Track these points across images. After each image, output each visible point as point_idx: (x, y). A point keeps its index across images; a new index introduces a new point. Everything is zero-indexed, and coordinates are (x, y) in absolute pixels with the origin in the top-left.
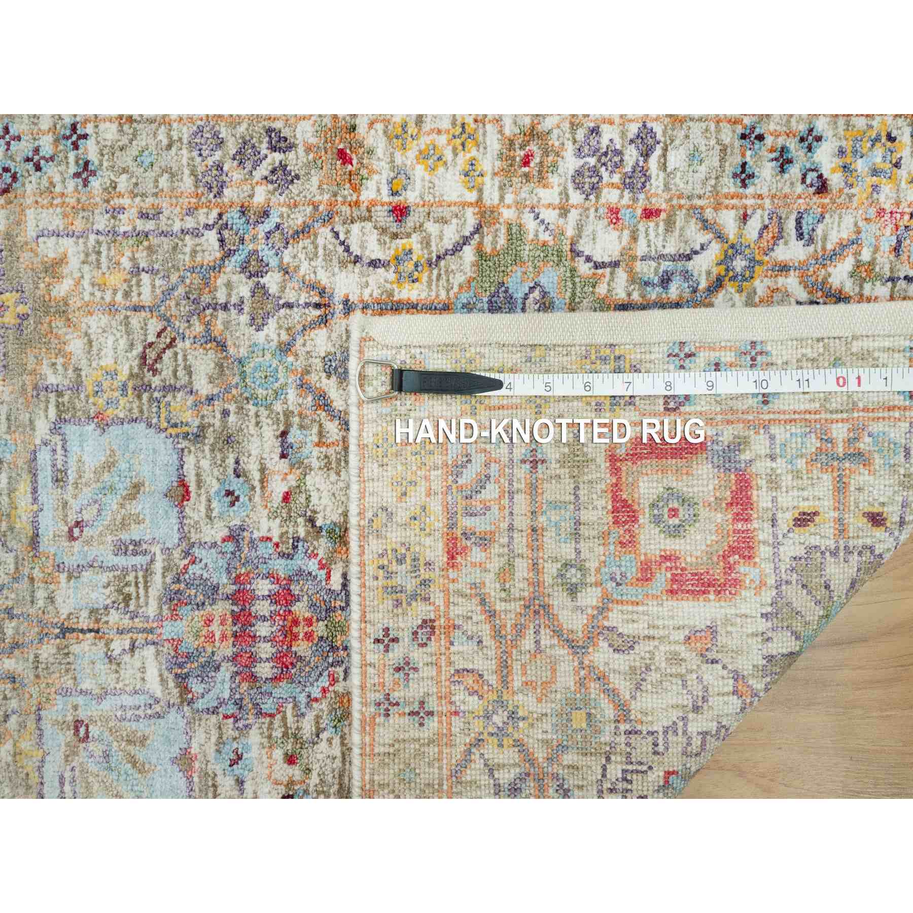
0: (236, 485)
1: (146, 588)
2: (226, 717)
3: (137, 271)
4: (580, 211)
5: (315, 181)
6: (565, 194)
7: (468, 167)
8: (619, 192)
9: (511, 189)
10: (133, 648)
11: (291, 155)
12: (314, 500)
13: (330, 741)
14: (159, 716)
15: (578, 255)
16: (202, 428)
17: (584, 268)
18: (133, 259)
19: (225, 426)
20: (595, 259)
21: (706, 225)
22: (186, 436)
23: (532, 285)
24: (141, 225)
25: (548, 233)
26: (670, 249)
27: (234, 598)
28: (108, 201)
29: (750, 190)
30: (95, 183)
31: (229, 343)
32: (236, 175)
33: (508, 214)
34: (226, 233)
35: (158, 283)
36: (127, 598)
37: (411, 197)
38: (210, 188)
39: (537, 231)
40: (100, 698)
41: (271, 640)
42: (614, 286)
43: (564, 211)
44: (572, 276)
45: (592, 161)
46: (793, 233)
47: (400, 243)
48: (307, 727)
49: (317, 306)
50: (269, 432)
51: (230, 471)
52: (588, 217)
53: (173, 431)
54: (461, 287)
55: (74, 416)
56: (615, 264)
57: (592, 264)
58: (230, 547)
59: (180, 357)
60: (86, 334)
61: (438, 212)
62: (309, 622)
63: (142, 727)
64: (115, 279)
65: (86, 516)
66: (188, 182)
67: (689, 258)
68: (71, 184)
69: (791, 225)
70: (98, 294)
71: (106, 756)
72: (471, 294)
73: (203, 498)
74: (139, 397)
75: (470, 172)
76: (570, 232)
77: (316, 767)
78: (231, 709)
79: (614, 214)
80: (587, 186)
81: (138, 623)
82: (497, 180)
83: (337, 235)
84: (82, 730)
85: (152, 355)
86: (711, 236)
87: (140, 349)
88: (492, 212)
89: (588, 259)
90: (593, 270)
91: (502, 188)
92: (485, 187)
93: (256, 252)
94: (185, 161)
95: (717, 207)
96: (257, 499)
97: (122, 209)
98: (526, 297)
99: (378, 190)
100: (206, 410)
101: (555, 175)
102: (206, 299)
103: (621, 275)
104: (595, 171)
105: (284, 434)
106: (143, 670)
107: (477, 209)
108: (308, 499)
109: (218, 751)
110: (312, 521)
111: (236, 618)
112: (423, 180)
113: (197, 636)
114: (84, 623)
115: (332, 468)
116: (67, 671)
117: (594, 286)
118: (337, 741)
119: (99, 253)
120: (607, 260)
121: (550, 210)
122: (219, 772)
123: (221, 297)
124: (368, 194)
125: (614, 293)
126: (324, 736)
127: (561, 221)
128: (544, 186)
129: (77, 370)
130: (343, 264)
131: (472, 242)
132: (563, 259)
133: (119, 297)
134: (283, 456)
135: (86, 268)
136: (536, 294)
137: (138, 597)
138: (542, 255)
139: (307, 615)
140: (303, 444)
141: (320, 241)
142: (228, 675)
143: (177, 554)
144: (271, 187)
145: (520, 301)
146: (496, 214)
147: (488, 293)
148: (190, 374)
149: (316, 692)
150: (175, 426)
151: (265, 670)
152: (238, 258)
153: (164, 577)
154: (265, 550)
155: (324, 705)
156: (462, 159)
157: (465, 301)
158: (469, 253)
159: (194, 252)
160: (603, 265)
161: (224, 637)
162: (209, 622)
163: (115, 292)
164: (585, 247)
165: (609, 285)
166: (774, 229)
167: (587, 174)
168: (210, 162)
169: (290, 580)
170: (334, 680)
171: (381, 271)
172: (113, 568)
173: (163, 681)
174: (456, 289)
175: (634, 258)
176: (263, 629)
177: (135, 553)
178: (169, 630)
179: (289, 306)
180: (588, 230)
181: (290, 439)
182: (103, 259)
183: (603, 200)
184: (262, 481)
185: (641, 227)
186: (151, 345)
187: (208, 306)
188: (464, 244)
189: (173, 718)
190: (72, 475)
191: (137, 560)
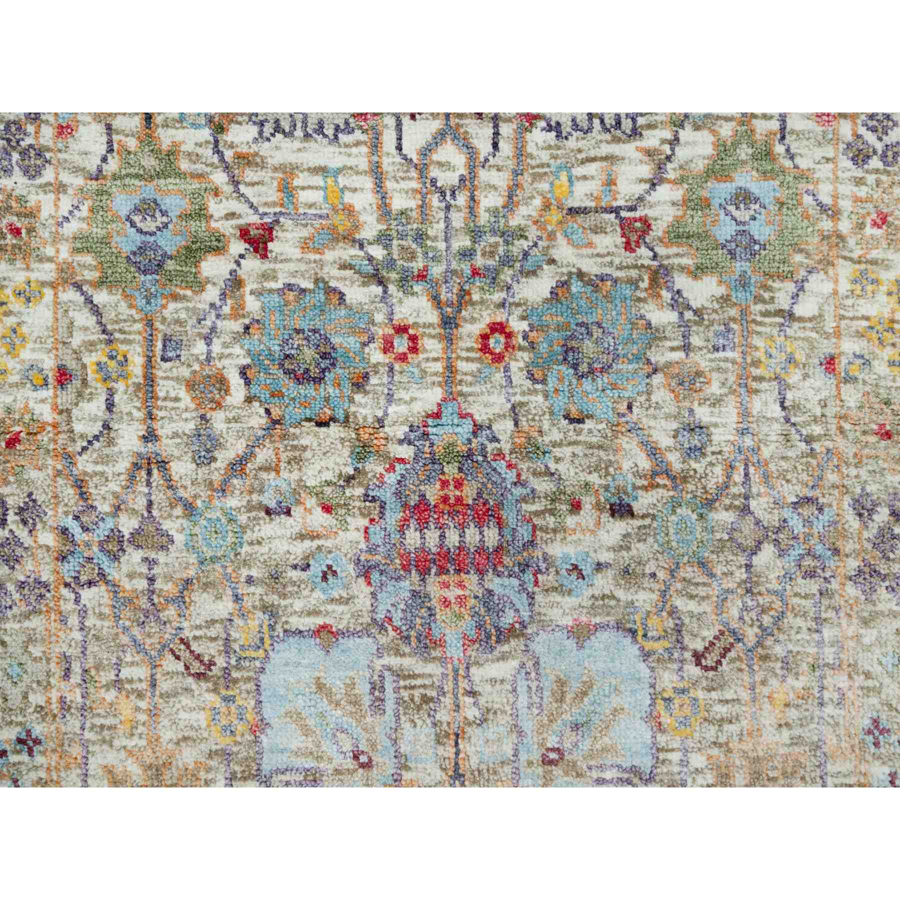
0: (317, 569)
1: (414, 676)
2: (536, 583)
3: (117, 683)
4: (60, 170)
5: (33, 474)
6: (45, 188)
7: (22, 299)
8: (42, 125)
9: (42, 249)
10: (472, 693)
11: (10, 501)
12: (329, 476)
13: (558, 460)
14: (537, 663)
15: (101, 171)
16: (265, 608)
17: (113, 165)
18: (107, 687)
19: (262, 582)
20: (104, 152)
22: (272, 628)
23: (128, 224)
24: (76, 678)
25: (81, 207)
27: (424, 572)
28: (55, 716)
30: (38, 730)
31: (185, 576)
32: (29, 565)
33: (64, 253)
34: (84, 578)
35: (129, 658)
36: (426, 699)
37: (49, 364)
38: (41, 596)
39: (79, 218)
40: (521, 733)
41: (462, 527)
42: (128, 128)
43: (60, 188)
44: (121, 178)
45: (16, 156)
47: (91, 376)
48: (543, 486)
49: (149, 473)
50: (268, 528)
51: (304, 575)
52: (66, 161)
53: (268, 642)
54: (131, 306)
55: (254, 760)
56: (109, 128)
57: (108, 155)
58: (375, 576)
59: (198, 633)
60: (178, 743)
61: (62, 332)
62: (445, 484)
63: (548, 683)
64: (126, 707)
65: (348, 747)
66: (36, 622)
68: (39, 759)
70: (141, 729)
71: (576, 727)
72: (137, 294)
73: (330, 608)
74: (236, 681)
75: (27, 296)
76: (79, 181)
77: (584, 477)
78: (528, 577)
79: (63, 130)
80: (38, 162)
81: (449, 686)
82: (34, 265)
83: (84, 449)
84: (553, 756)
85: (196, 667)
87: (190, 680)
88: (62, 271)
89: (104, 160)
90: (115, 154)
91: (41, 260)
92: (40, 279)
93: (101, 544)
94: (17, 626)
96: (328, 543)
97: (62, 700)
98: (140, 231)
99: (43, 401)
100: (248, 603)
101: (28, 198)
102: (144, 603)
103: (119, 122)
104: (24, 153)
105: (268, 512)
106: (493, 681)
107: (60, 288)
108: (328, 483)
109: (570, 592)
110: (349, 479)
111: (442, 571)
112: (33, 350)
113: (460, 617)
114: (450, 751)
115: (300, 456)
116: (495, 773)
117: (129, 153)
118: (557, 452)
119: (102, 727)
120: (105, 139)
121: (60, 204)
122: (590, 592)
123: (142, 584)
124: (46, 414)
125: (135, 130)
126: (553, 466)
127: (70, 191)
128: (39, 211)
129: (211, 755)
130: (111, 443)
131: (90, 293)
132: (105, 189)
133: (143, 704)
134: (288, 513)
135: (117, 743)
136: (137, 219)
137: (424, 686)
138: (101, 213)
139: (438, 486)
140: (278, 490)
141: (90, 468)
142: (497, 580)
143: (383, 640)
144: (39, 526)
145: (143, 238)
146: (64, 266)
147: (137, 275)
148: (213, 622)
149: (511, 476)
150: (262, 639)
151: (492, 536)
152: (105, 562)
153: (403, 655)
154: (377, 537)
155: (523, 466)
156: (15, 305)
157: (144, 301)
158: (101, 297)
159: (101, 616)
160: (110, 142)
161: (461, 585)
162: (446, 603)
163: (138, 709)
164: (92, 164)
165: (127, 136)
167: (27, 162)
168: (16, 596)
169: (405, 506)
170: (500, 454)
171: (117, 398)
172: (398, 717)
173: (503, 657)
174: (133, 312)
176: (453, 538)
177: (382, 689)
178: (455, 650)
179: (150, 504)
180: (79, 161)
181: (272, 504)
182: (107, 722)
183: (50, 144)
184: (313, 538)
186: (187, 668)
187: (150, 600)
188: (92, 302)
189: (539, 646)
190: (310, 763)
191: (389, 686)
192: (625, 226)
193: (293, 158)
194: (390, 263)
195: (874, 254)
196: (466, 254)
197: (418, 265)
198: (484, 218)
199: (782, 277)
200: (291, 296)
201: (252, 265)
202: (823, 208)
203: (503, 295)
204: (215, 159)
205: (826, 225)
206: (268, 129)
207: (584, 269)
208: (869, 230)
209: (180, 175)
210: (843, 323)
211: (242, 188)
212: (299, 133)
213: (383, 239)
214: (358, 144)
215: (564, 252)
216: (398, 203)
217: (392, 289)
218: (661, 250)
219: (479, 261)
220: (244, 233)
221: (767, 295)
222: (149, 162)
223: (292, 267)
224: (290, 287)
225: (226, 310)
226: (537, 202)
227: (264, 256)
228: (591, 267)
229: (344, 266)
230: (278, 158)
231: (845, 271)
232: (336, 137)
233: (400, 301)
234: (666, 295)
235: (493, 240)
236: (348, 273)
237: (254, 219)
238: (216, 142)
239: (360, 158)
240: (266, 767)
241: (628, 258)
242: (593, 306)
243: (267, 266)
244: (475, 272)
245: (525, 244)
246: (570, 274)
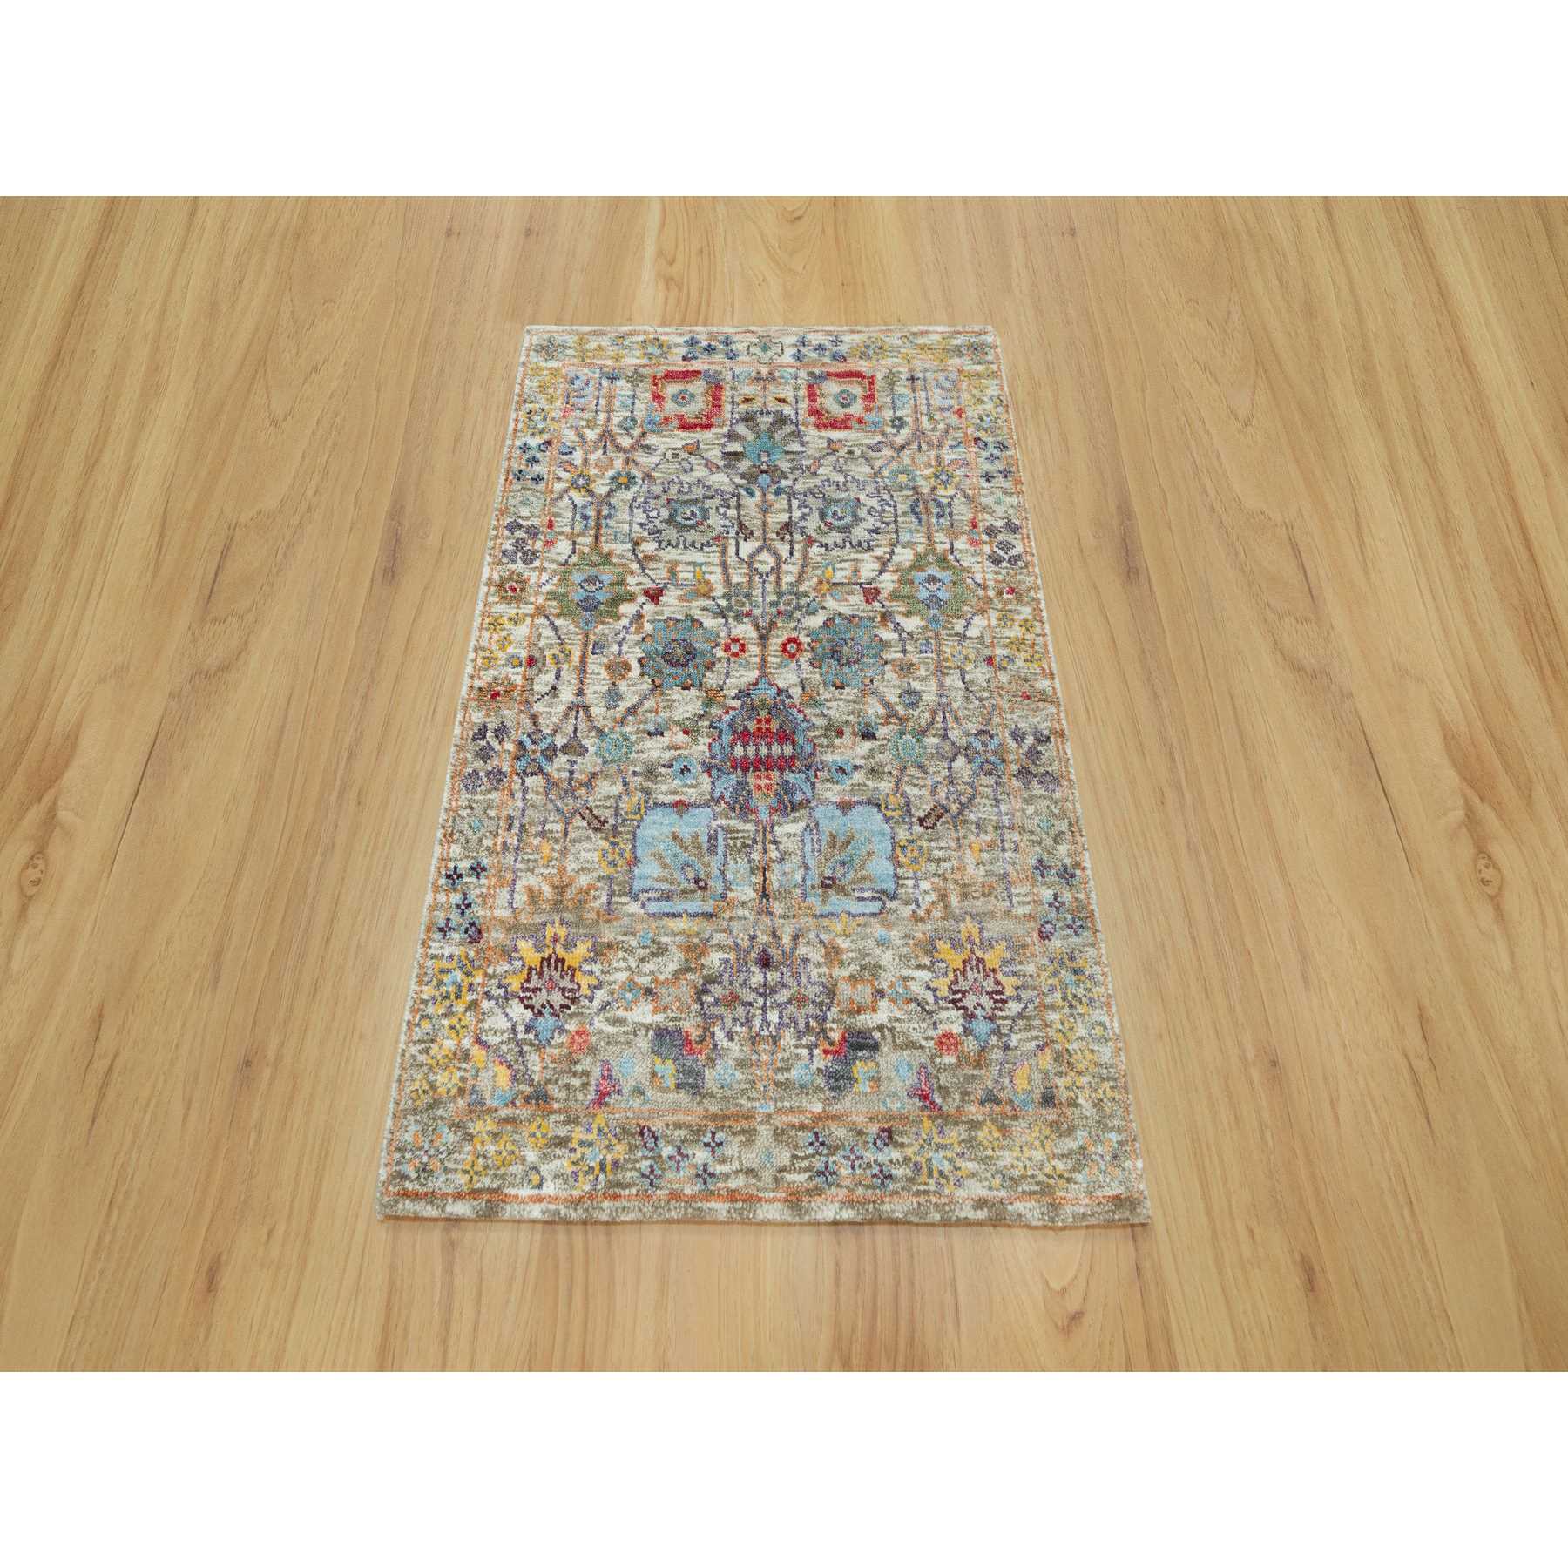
0: (677, 767)
1: (738, 831)
2: (816, 776)
3: (543, 834)
4: (544, 561)
5: (506, 712)
6: (534, 569)
7: (512, 622)
8: (537, 541)
9: (528, 598)
10: (775, 842)
11: (489, 726)
12: (688, 715)
13: (829, 708)
14: (817, 825)
15: (567, 562)
16: (642, 790)
17: (575, 559)
18: (535, 836)
19: (641, 774)
20: (570, 553)
21: (560, 498)
22: (646, 802)
23: (580, 587)
24: (515, 830)
25: (553, 579)
26: (570, 515)
27: (745, 770)
28: (498, 853)
29: (545, 477)
30: (485, 862)
31: (593, 770)
32: (496, 762)
33: (541, 600)
34: (529, 770)
35: (552, 819)
36: (745, 846)
37: (524, 655)
38: (501, 780)
39: (552, 584)
40: (807, 868)
41: (769, 745)
42: (585, 543)
43: (543, 569)
44: (578, 565)
45: (520, 554)
46: (569, 456)
47: (548, 660)
48: (820, 722)
49: (577, 712)
50: (649, 743)
51: (669, 770)
52: (548, 557)
53: (643, 810)
54: (576, 627)
55: (628, 883)
56: (574, 542)
57: (573, 555)
58: (714, 772)
59: (598, 803)
60: (578, 872)
61: (534, 639)
62: (759, 721)
63: (825, 838)
64: (546, 849)
65: (691, 875)
66: (495, 796)
67: (575, 506)
68: (483, 881)
69: (565, 458)
70: (554, 862)
71: (843, 864)
72: (581, 621)
73: (684, 790)
74: (621, 833)
75: (515, 621)
76: (554, 566)
77: (845, 718)
78: (811, 773)
79: (548, 543)
80: (532, 557)
81: (760, 838)
82: (522, 606)
83: (539, 699)
84: (828, 882)
85: (595, 824)
86: (566, 496)
87: (590, 831)
88: (538, 609)
89: (570, 557)
90: (576, 554)
91: (526, 603)
92: (525, 613)
93: (542, 752)
94: (482, 798)
95: (552, 492)
96: (686, 752)
97: (504, 843)
98: (586, 590)
99: (517, 674)
100: (632, 787)
101: (524, 574)
102: (565, 785)
103: (580, 540)
104: (525, 553)
105: (650, 734)
106: (788, 835)
107: (536, 617)
108: (687, 719)
109: (838, 782)
110: (701, 717)
111: (757, 769)
112: (516, 648)
113: (767, 796)
114: (760, 879)
115: (671, 704)
116: (790, 893)
118: (828, 704)
119: (528, 860)
120: (571, 547)
121: (542, 577)
122: (850, 782)
123: (565, 775)
124: (518, 680)
125: (589, 544)
126: (825, 712)
127: (548, 571)
128: (529, 580)
129: (599, 879)
130: (556, 696)
131: (553, 620)
132: (568, 570)
133: (557, 847)
134: (662, 734)
135: (536, 871)
136: (585, 585)
137: (743, 837)
138: (564, 582)
139: (755, 722)
140: (656, 722)
141: (541, 709)
142: (792, 775)
143: (718, 809)
144: (506, 739)
145: (587, 594)
146: (540, 607)
147: (582, 611)
148: (609, 797)
149: (800, 717)
150: (639, 808)
151: (788, 750)
152: (544, 762)
154: (717, 749)
155: (808, 711)
156: (508, 625)
157: (584, 624)
158: (559, 622)
159: (537, 793)
160: (574, 549)
161: (768, 777)
162: (759, 788)
163: (553, 849)
164: (563, 559)
165: (585, 546)
166: (566, 466)
167: (526, 557)
168: (485, 779)
169: (734, 732)
170: (793, 706)
171: (562, 673)
172: (725, 856)
173: (795, 821)
174: (577, 629)
175: (572, 533)
176: (764, 751)
177: (716, 840)
178: (764, 816)
179: (576, 729)
180: (555, 557)
181: (652, 730)
182: (532, 857)
183: (541, 549)
184: (676, 749)
185: (557, 529)
186: (589, 824)
187: (570, 784)
188: (553, 624)
189: (817, 814)
190: (665, 886)
191: (720, 838)
192: (866, 592)
193: (677, 558)
194: (730, 608)
195: (1010, 607)
196: (773, 604)
197: (747, 608)
198: (784, 587)
199: (960, 617)
200: (671, 623)
201: (649, 608)
202: (978, 585)
203: (796, 624)
204: (633, 557)
205: (981, 593)
206: (663, 545)
207: (842, 612)
208: (1005, 596)
209: (613, 565)
210: (995, 641)
211: (647, 571)
212: (681, 546)
213: (726, 596)
214: (713, 552)
215: (831, 603)
216: (735, 579)
217: (730, 620)
218: (887, 604)
219: (782, 607)
220: (646, 593)
221: (949, 626)
222: (595, 558)
223: (673, 609)
224: (671, 619)
225: (633, 629)
226: (815, 580)
227: (657, 603)
228: (847, 611)
229: (704, 609)
230: (668, 558)
231: (994, 616)
232: (702, 548)
233: (735, 627)
234: (891, 625)
235: (790, 597)
236: (705, 612)
237: (652, 585)
238: (634, 550)
239: (715, 558)
240: (637, 886)
241: (869, 607)
242: (848, 630)
243: (658, 608)
244: (779, 613)
245: (808, 600)
246: (835, 615)
